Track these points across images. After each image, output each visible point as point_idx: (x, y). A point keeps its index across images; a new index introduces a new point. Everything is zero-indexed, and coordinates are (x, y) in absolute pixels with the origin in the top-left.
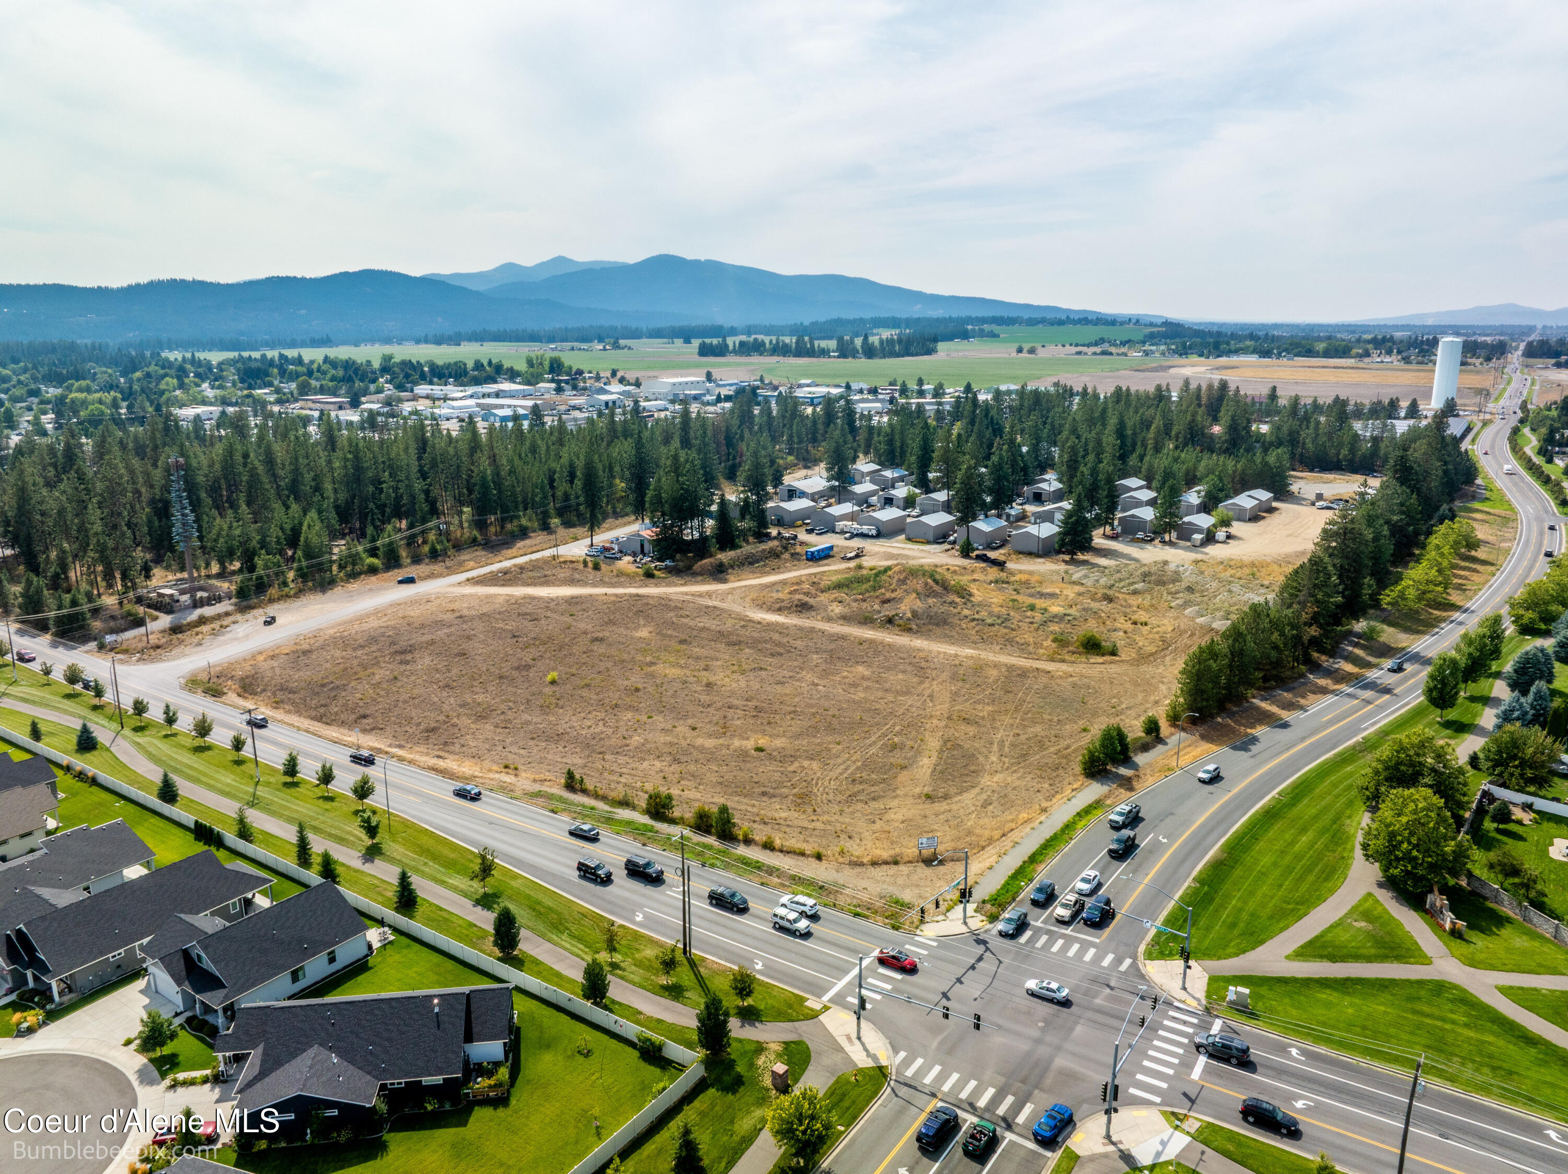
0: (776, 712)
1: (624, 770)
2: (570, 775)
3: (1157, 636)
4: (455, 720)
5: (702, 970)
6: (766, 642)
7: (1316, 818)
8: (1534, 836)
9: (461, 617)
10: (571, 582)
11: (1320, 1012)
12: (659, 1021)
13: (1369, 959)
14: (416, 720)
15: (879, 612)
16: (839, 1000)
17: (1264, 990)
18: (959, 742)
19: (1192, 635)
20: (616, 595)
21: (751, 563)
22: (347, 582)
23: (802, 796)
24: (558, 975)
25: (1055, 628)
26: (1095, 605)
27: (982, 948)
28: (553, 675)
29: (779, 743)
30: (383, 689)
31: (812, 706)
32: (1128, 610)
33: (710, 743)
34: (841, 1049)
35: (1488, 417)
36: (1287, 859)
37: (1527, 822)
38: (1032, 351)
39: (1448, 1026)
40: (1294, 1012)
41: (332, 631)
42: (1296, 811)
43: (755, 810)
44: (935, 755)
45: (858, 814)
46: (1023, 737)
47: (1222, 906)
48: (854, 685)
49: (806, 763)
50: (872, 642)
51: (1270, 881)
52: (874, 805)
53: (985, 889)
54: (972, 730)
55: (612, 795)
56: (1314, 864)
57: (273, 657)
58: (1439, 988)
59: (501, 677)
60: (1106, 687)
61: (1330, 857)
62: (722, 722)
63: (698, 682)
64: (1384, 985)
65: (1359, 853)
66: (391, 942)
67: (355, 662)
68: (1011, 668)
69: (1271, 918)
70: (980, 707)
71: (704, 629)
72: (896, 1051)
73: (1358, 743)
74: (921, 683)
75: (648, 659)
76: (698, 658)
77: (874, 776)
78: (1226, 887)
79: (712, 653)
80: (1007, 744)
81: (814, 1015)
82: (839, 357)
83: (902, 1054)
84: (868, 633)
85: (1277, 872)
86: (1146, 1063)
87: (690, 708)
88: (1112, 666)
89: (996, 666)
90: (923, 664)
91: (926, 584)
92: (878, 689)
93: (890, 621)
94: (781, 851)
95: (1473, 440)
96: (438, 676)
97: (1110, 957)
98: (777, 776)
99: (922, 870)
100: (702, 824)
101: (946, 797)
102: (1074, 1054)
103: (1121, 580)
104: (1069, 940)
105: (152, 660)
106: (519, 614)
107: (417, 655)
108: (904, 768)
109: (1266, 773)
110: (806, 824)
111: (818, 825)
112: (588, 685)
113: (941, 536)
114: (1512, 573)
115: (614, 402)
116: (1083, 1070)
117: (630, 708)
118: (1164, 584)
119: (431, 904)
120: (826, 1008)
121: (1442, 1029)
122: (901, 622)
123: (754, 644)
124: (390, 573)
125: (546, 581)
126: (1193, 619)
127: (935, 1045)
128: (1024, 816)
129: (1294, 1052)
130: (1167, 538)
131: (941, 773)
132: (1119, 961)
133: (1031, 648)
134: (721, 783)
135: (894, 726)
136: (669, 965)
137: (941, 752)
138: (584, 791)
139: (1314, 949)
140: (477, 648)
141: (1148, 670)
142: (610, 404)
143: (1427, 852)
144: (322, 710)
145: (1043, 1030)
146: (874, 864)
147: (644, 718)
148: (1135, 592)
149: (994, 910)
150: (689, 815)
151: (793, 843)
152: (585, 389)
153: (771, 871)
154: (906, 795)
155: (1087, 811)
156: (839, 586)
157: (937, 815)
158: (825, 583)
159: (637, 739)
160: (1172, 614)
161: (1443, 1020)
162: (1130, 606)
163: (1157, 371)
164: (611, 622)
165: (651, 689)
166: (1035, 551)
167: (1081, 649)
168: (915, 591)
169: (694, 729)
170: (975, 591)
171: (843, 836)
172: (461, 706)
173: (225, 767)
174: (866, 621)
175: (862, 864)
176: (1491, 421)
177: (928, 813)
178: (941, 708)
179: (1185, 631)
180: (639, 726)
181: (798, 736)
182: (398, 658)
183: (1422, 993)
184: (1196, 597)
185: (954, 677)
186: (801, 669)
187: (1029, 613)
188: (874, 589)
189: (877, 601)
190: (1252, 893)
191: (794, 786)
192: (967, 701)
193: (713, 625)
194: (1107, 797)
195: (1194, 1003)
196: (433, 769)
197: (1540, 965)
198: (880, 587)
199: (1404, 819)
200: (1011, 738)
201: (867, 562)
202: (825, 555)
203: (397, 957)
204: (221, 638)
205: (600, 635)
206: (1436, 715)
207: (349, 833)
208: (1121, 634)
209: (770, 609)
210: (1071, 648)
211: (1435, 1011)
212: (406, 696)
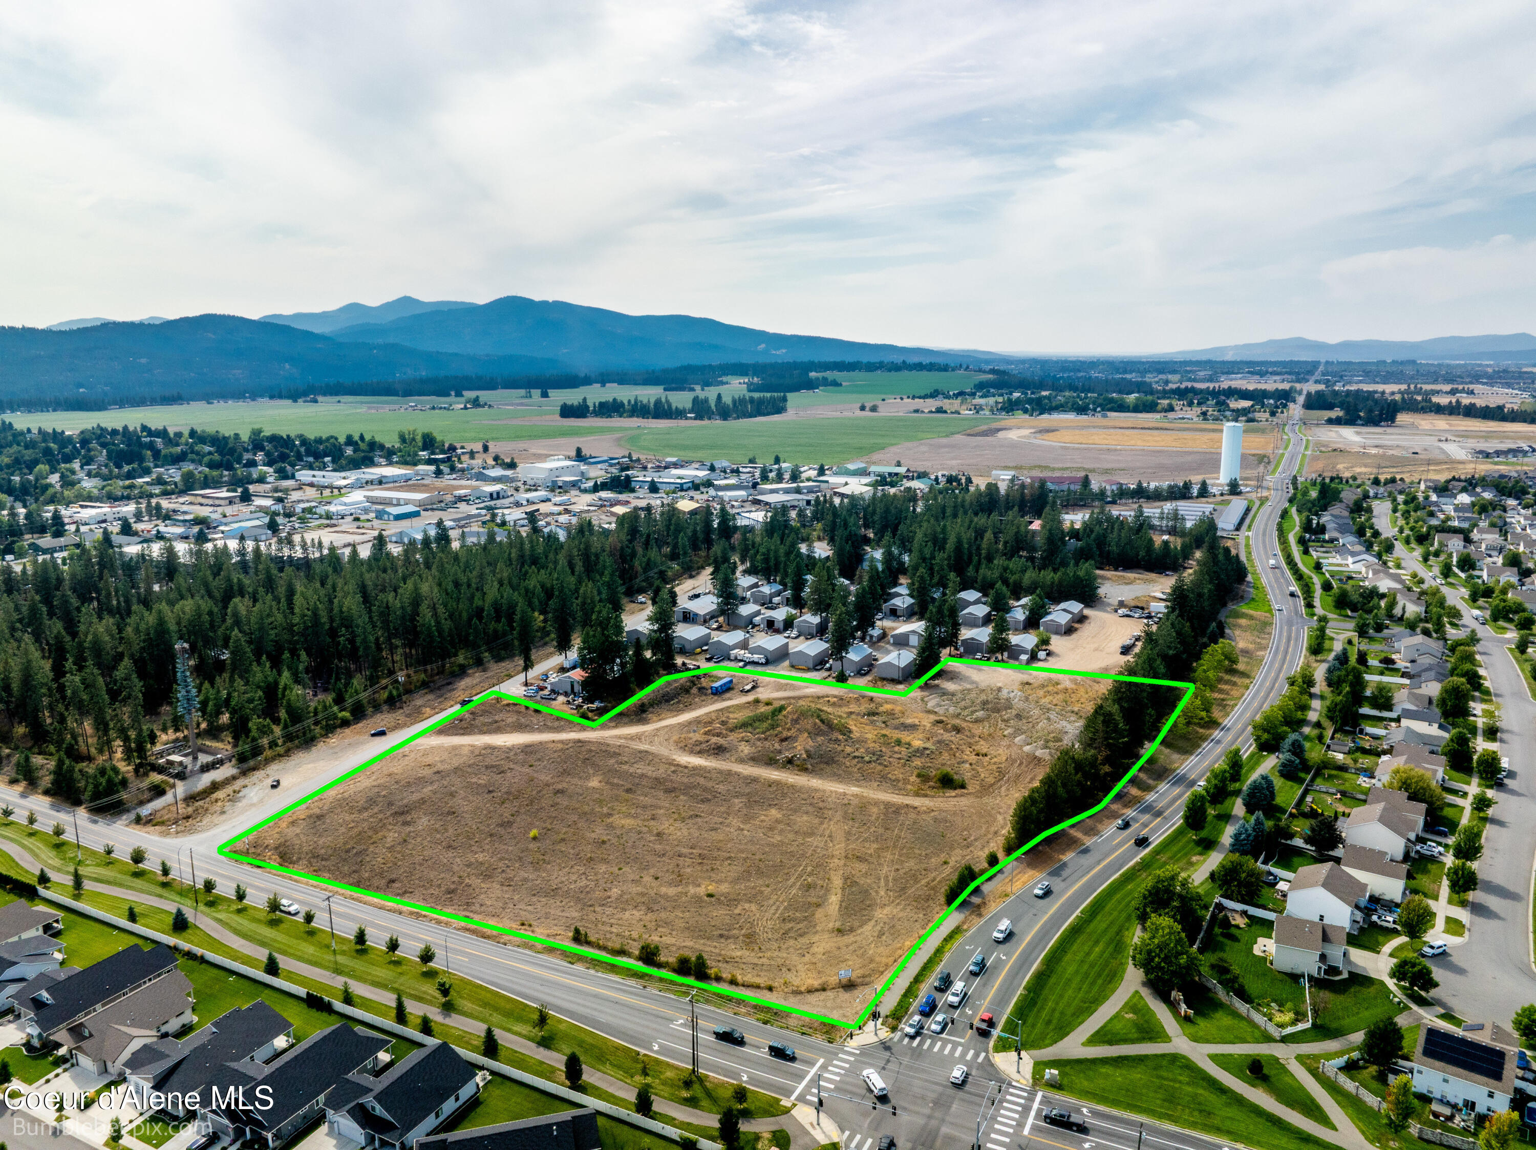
0: (715, 859)
1: (612, 921)
2: (577, 931)
3: (995, 767)
4: (467, 881)
5: (707, 1084)
6: (694, 787)
7: (1106, 931)
8: (1245, 938)
9: (438, 772)
10: (520, 728)
11: (1101, 1082)
12: (689, 1124)
13: (1133, 1041)
14: (435, 882)
15: (780, 752)
16: (802, 1099)
17: (1067, 1069)
18: (855, 879)
19: (1021, 764)
20: (562, 742)
21: (667, 701)
22: (326, 736)
23: (748, 936)
24: (613, 1096)
25: (917, 762)
26: (947, 736)
27: (888, 1054)
28: (533, 832)
29: (724, 888)
30: (399, 852)
31: (742, 851)
32: (972, 741)
33: (672, 891)
34: (807, 1133)
35: (1265, 494)
36: (1086, 967)
37: (1242, 926)
38: (874, 409)
39: (1177, 1085)
40: (1086, 1083)
41: (333, 793)
42: (1092, 926)
43: (717, 951)
44: (840, 891)
45: (791, 950)
46: (901, 872)
47: (1042, 1008)
48: (771, 829)
49: (747, 906)
50: (778, 783)
51: (1073, 986)
52: (803, 940)
53: (888, 1006)
54: (864, 867)
55: (610, 945)
56: (1103, 970)
57: (293, 823)
58: (1174, 1059)
59: (491, 835)
60: (958, 820)
61: (1114, 963)
62: (676, 870)
63: (650, 831)
64: (1141, 1059)
65: (1131, 962)
66: (490, 1081)
67: (365, 825)
68: (888, 805)
69: (1073, 1015)
70: (867, 845)
71: (642, 776)
72: (843, 1131)
73: (1137, 863)
74: (822, 823)
75: (605, 810)
76: (644, 807)
77: (798, 914)
78: (1046, 992)
79: (654, 802)
80: (890, 878)
81: (787, 1111)
82: (695, 419)
83: (847, 1133)
84: (774, 774)
85: (1078, 978)
86: (997, 1126)
87: (649, 858)
88: (962, 799)
89: (876, 803)
90: (821, 805)
91: (815, 724)
92: (790, 831)
93: (790, 761)
94: (743, 985)
95: (1249, 527)
96: (438, 836)
97: (972, 1052)
98: (727, 920)
99: (844, 996)
100: (683, 967)
101: (852, 930)
102: (952, 1124)
103: (966, 708)
104: (945, 1042)
105: (190, 831)
106: (487, 767)
107: (414, 815)
108: (818, 905)
109: (1074, 894)
110: (756, 961)
111: (764, 960)
112: (563, 840)
113: (819, 664)
114: (1261, 685)
115: (498, 493)
116: (957, 1134)
117: (605, 861)
118: (998, 711)
119: (507, 1048)
120: (794, 1105)
121: (1173, 1087)
122: (798, 763)
123: (686, 789)
124: (360, 725)
125: (497, 728)
126: (1021, 747)
127: (866, 1125)
128: (908, 943)
129: (1085, 1110)
130: (1000, 657)
131: (847, 909)
132: (977, 1055)
133: (900, 784)
134: (688, 928)
135: (806, 866)
136: (688, 1084)
137: (843, 889)
138: (588, 943)
139: (1102, 1037)
140: (462, 803)
141: (989, 801)
142: (495, 496)
143: (1170, 963)
144: (356, 876)
145: (932, 1109)
146: (809, 991)
147: (615, 870)
148: (977, 721)
149: (895, 1023)
150: (672, 960)
151: (750, 978)
152: (463, 470)
153: (739, 1002)
154: (823, 931)
155: (950, 937)
156: (744, 725)
157: (847, 946)
158: (732, 722)
159: (615, 892)
160: (1005, 742)
161: (1174, 1080)
162: (974, 736)
163: (987, 435)
164: (566, 772)
165: (614, 841)
166: (896, 677)
167: (938, 785)
168: (806, 730)
169: (657, 878)
170: (853, 728)
171: (784, 969)
172: (468, 866)
173: (301, 938)
174: (771, 762)
175: (801, 993)
176: (1267, 499)
177: (841, 945)
178: (838, 848)
179: (1014, 761)
180: (614, 879)
181: (736, 881)
182: (400, 819)
183: (1164, 1063)
184: (1024, 726)
185: (845, 817)
186: (728, 814)
187: (896, 749)
188: (773, 727)
189: (777, 739)
190: (1061, 996)
191: (741, 928)
192: (857, 839)
193: (648, 770)
194: (964, 923)
195: (1025, 1082)
196: (467, 929)
197: (1236, 1037)
198: (778, 726)
199: (1156, 941)
200: (893, 873)
201: (763, 694)
202: (727, 688)
203: (498, 1092)
204: (239, 804)
205: (560, 787)
206: (1193, 836)
207: (425, 993)
208: (968, 766)
209: (692, 752)
210: (931, 784)
211: (1170, 1076)
212: (418, 859)
